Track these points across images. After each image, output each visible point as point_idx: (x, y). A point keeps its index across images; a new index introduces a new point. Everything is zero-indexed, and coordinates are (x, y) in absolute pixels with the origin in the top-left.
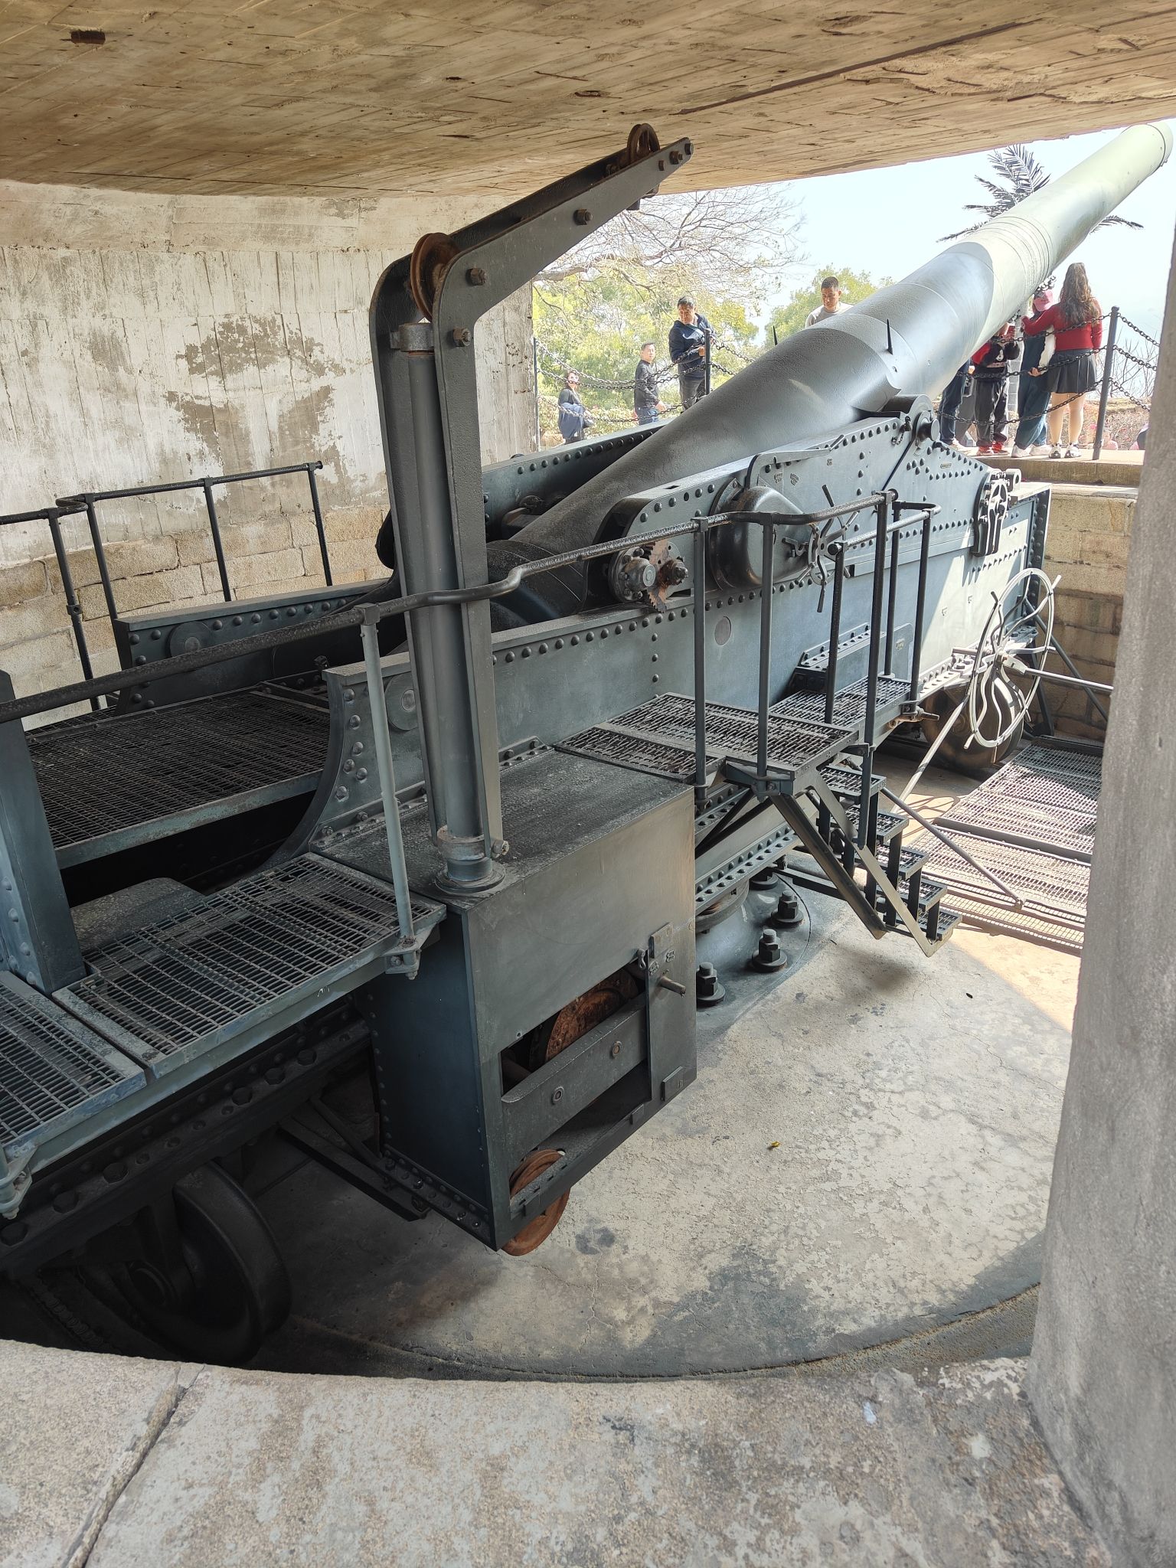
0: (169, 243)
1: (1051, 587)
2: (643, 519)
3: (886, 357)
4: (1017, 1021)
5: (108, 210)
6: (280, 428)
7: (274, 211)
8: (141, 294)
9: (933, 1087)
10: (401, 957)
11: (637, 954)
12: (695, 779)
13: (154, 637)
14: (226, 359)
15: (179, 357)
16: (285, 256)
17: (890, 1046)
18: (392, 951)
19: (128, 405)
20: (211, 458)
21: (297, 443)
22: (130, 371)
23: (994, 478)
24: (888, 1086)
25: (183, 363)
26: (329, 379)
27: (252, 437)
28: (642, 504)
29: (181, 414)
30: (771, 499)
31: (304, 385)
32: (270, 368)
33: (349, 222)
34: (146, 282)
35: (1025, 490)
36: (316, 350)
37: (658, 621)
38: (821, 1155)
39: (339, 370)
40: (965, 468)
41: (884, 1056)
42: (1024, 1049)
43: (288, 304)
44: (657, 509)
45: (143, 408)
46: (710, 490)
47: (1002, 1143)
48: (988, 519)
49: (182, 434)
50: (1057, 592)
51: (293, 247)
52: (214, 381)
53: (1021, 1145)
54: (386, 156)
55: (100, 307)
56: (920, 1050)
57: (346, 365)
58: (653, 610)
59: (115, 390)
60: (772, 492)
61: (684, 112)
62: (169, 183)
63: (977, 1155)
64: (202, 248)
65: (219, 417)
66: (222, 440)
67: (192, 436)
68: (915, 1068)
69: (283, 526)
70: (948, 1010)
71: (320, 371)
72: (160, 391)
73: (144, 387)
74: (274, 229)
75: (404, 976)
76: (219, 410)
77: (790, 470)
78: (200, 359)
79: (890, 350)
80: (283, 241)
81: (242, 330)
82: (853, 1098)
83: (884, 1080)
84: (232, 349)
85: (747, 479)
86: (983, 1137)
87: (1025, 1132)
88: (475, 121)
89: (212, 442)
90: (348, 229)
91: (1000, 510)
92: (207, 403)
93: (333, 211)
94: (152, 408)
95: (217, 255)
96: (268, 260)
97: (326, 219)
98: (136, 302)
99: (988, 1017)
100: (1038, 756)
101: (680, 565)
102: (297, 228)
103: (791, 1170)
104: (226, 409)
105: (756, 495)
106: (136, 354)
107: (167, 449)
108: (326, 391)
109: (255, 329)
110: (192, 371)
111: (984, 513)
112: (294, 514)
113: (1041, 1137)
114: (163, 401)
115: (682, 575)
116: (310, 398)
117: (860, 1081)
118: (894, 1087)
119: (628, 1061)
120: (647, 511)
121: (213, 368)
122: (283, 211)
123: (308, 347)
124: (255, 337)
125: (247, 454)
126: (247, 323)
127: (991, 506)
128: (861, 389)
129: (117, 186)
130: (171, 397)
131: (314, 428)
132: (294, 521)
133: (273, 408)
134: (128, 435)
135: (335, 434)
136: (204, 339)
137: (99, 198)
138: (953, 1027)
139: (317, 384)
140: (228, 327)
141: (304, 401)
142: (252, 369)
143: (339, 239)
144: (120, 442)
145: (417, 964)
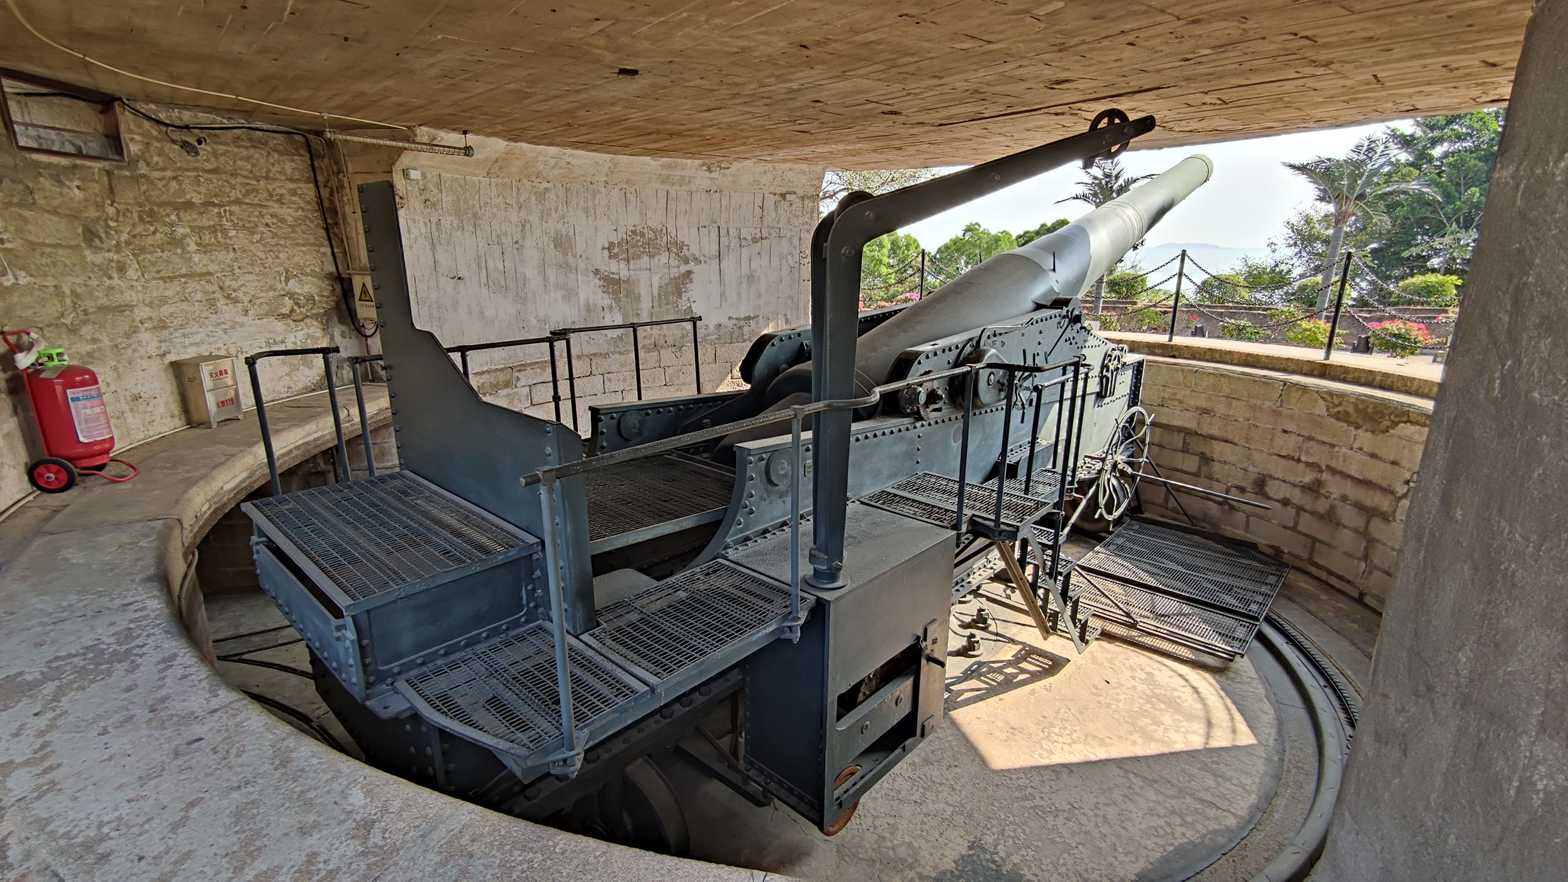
0: (606, 182)
1: (1148, 421)
2: (919, 363)
3: (1051, 274)
4: (1142, 701)
5: (575, 162)
6: (659, 294)
7: (670, 166)
8: (586, 211)
9: (1090, 741)
10: (790, 628)
11: (918, 638)
12: (956, 527)
13: (612, 418)
14: (631, 251)
15: (604, 248)
16: (673, 193)
17: (1058, 712)
18: (786, 624)
19: (572, 276)
20: (616, 310)
21: (668, 304)
22: (574, 256)
23: (1114, 349)
24: (1060, 739)
25: (606, 252)
26: (691, 266)
27: (642, 298)
28: (918, 354)
29: (601, 283)
30: (992, 355)
31: (676, 270)
32: (656, 258)
33: (713, 175)
34: (590, 204)
35: (1131, 358)
36: (685, 248)
37: (923, 426)
38: (1020, 782)
39: (698, 261)
40: (1097, 343)
41: (1055, 718)
42: (1149, 721)
43: (671, 221)
44: (927, 357)
45: (580, 278)
46: (957, 347)
47: (1142, 784)
48: (1109, 375)
49: (600, 294)
50: (1153, 424)
51: (678, 188)
52: (623, 264)
53: (1155, 786)
54: (752, 140)
55: (563, 217)
56: (1078, 715)
57: (702, 259)
58: (920, 418)
59: (566, 268)
60: (993, 351)
61: (941, 125)
62: (614, 149)
63: (1126, 790)
64: (625, 186)
65: (623, 286)
66: (623, 299)
67: (606, 296)
68: (1077, 728)
69: (656, 353)
70: (1094, 691)
71: (686, 261)
72: (592, 268)
73: (582, 265)
74: (668, 177)
75: (790, 641)
76: (624, 281)
77: (1001, 338)
78: (615, 251)
79: (1054, 270)
80: (673, 184)
81: (642, 235)
82: (1038, 746)
83: (1057, 735)
84: (635, 246)
85: (978, 342)
86: (1128, 778)
87: (1157, 777)
88: (816, 124)
89: (618, 300)
90: (712, 179)
91: (1117, 369)
92: (617, 277)
93: (705, 168)
94: (585, 278)
95: (633, 190)
96: (662, 195)
97: (699, 172)
98: (584, 216)
99: (1122, 697)
100: (1136, 527)
101: (940, 392)
102: (682, 177)
103: (1001, 792)
104: (627, 281)
105: (984, 352)
106: (580, 245)
107: (591, 302)
108: (689, 272)
109: (651, 235)
110: (610, 257)
111: (1108, 371)
112: (662, 347)
113: (1169, 782)
114: (591, 274)
115: (940, 398)
116: (679, 277)
117: (1041, 735)
118: (1064, 740)
119: (905, 709)
120: (922, 358)
121: (624, 256)
122: (676, 167)
123: (681, 246)
124: (650, 239)
125: (638, 309)
126: (646, 231)
127: (1112, 367)
128: (1039, 290)
129: (583, 149)
130: (597, 272)
131: (680, 296)
132: (663, 352)
133: (656, 282)
134: (569, 294)
135: (692, 300)
136: (619, 239)
137: (571, 155)
138: (1099, 702)
139: (684, 269)
140: (634, 232)
141: (675, 278)
142: (646, 258)
143: (706, 184)
144: (564, 297)
145: (799, 634)
